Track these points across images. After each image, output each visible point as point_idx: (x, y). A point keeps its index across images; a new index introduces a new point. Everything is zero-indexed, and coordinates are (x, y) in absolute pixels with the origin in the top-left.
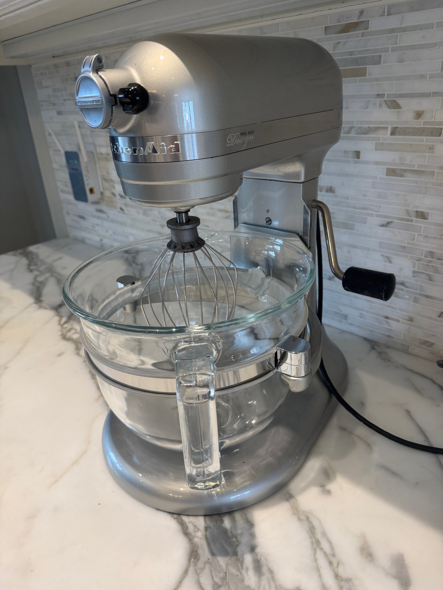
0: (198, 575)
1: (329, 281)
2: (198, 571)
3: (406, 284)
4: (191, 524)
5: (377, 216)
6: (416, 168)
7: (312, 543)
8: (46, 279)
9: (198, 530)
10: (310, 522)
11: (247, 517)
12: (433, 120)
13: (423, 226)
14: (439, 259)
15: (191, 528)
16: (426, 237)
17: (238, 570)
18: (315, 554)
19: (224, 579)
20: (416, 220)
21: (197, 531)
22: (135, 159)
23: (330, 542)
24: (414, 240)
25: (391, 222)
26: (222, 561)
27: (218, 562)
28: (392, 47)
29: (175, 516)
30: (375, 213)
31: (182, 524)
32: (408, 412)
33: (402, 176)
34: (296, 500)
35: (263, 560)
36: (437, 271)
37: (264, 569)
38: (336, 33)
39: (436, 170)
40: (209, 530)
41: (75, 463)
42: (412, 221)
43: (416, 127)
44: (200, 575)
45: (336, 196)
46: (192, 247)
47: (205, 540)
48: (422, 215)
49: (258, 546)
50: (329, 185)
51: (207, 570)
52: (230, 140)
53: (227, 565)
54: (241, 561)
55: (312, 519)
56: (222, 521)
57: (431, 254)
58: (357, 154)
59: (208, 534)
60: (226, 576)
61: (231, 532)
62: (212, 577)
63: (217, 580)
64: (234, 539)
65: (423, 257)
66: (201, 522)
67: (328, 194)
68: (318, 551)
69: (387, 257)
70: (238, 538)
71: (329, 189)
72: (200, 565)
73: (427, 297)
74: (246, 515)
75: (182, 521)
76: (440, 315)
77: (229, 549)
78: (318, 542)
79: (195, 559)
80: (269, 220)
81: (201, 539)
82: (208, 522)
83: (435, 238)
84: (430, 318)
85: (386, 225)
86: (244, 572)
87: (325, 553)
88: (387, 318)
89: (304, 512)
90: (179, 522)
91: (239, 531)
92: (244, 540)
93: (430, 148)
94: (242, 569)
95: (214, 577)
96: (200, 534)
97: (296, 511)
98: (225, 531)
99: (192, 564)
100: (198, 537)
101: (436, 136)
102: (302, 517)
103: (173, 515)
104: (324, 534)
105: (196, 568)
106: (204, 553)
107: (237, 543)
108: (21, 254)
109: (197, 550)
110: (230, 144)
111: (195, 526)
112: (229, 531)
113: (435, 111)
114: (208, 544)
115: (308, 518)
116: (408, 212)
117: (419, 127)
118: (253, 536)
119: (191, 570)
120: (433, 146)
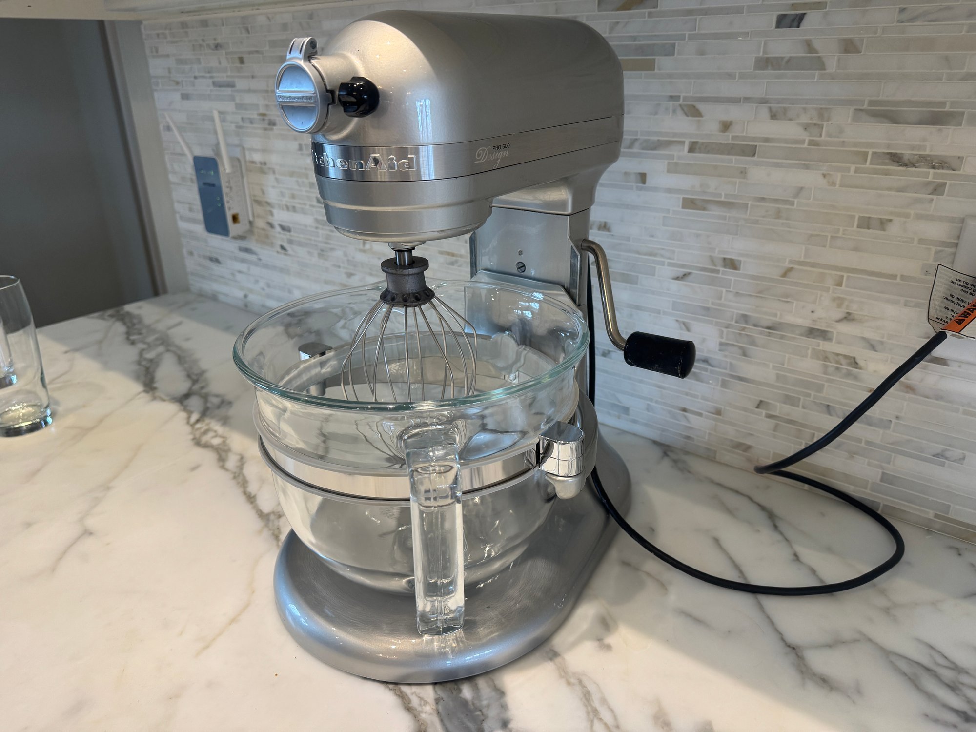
1: (604, 358)
3: (710, 361)
4: (414, 695)
5: (670, 265)
6: (723, 199)
7: (588, 713)
8: (159, 355)
9: (426, 703)
10: (584, 687)
11: (494, 684)
12: (744, 134)
13: (733, 278)
14: (755, 326)
15: (415, 702)
16: (737, 294)
18: (592, 726)
20: (723, 271)
21: (424, 705)
22: (348, 175)
23: (612, 711)
24: (720, 298)
25: (689, 274)
28: (689, 34)
29: (391, 686)
30: (667, 261)
31: (402, 696)
32: (717, 541)
33: (704, 209)
34: (564, 659)
36: (753, 343)
38: (613, 10)
39: (750, 203)
40: (441, 702)
41: (234, 620)
42: (718, 272)
43: (723, 142)
45: (613, 235)
46: (417, 299)
47: (436, 715)
48: (732, 264)
49: (512, 720)
50: (603, 220)
52: (479, 155)
55: (586, 682)
56: (460, 691)
57: (745, 318)
58: (643, 178)
59: (440, 707)
61: (473, 704)
64: (478, 713)
65: (733, 323)
66: (429, 692)
67: (600, 232)
68: (596, 722)
69: (684, 323)
70: (484, 710)
71: (603, 225)
73: (741, 379)
74: (493, 681)
75: (401, 692)
76: (759, 405)
77: (472, 726)
78: (595, 712)
80: (522, 265)
81: (431, 714)
82: (439, 693)
83: (750, 295)
84: (745, 410)
85: (682, 278)
87: (606, 725)
88: (684, 410)
89: (574, 674)
90: (397, 693)
91: (485, 703)
92: (493, 713)
93: (742, 172)
96: (429, 708)
97: (564, 674)
98: (465, 703)
100: (426, 712)
101: (748, 156)
102: (572, 680)
103: (388, 685)
104: (604, 701)
107: (482, 718)
108: (112, 316)
109: (426, 730)
110: (479, 160)
111: (421, 699)
112: (470, 703)
113: (747, 123)
114: (442, 721)
115: (580, 682)
116: (712, 260)
117: (726, 142)
118: (504, 707)
120: (745, 168)
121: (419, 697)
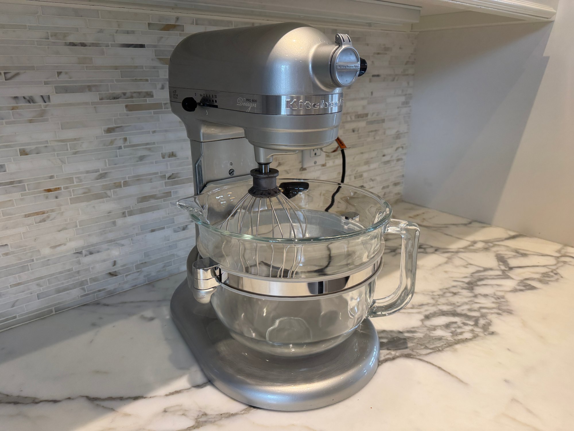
0: (421, 355)
2: (418, 355)
4: (385, 356)
9: (390, 353)
15: (389, 356)
17: (415, 339)
18: (401, 312)
19: (421, 345)
21: (391, 353)
26: (410, 345)
27: (411, 346)
31: (386, 360)
35: (408, 329)
37: (412, 330)
40: (390, 348)
44: (421, 354)
45: (178, 158)
49: (398, 330)
50: (171, 151)
51: (418, 351)
53: (413, 343)
54: (409, 338)
56: (383, 342)
59: (393, 349)
60: (419, 344)
61: (390, 339)
62: (422, 349)
63: (423, 347)
64: (395, 339)
66: (383, 352)
67: (170, 159)
71: (171, 154)
72: (414, 353)
75: (384, 360)
77: (402, 341)
79: (411, 355)
81: (396, 352)
82: (384, 348)
86: (415, 337)
90: (384, 362)
91: (389, 336)
92: (395, 335)
94: (414, 337)
95: (421, 348)
96: (393, 353)
99: (414, 357)
105: (417, 355)
106: (406, 351)
107: (398, 338)
109: (405, 354)
112: (390, 340)
114: (400, 349)
118: (392, 331)
119: (418, 357)
121: (387, 355)
